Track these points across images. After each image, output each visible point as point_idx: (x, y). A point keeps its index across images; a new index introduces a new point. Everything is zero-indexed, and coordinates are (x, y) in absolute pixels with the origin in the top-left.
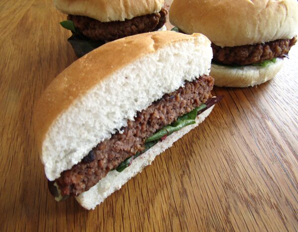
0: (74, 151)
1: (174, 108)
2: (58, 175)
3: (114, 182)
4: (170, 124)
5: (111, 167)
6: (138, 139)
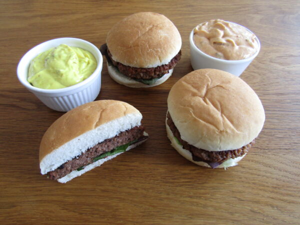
0: (54, 165)
1: (113, 144)
2: (46, 173)
3: (75, 174)
4: (110, 151)
6: (88, 159)
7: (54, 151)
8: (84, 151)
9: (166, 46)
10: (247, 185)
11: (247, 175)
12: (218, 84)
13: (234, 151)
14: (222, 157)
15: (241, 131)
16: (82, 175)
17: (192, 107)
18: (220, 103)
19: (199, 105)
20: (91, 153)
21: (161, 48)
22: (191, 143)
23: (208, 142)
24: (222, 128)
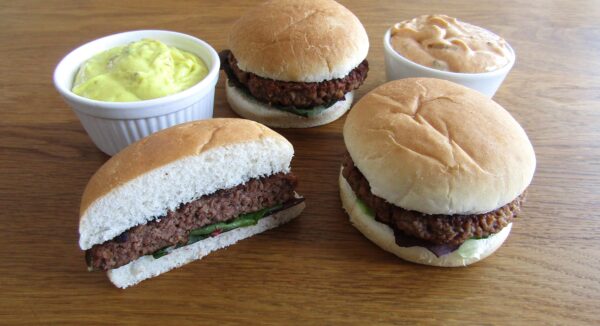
4: (225, 220)
5: (145, 251)
6: (180, 230)
7: (114, 190)
8: (173, 209)
9: (339, 42)
10: (513, 302)
11: (510, 284)
12: (441, 95)
13: (480, 216)
14: (455, 230)
15: (491, 171)
16: (161, 275)
17: (392, 128)
18: (446, 123)
19: (405, 124)
20: (187, 216)
21: (331, 45)
22: (391, 199)
23: (427, 191)
24: (452, 164)
